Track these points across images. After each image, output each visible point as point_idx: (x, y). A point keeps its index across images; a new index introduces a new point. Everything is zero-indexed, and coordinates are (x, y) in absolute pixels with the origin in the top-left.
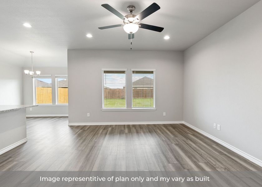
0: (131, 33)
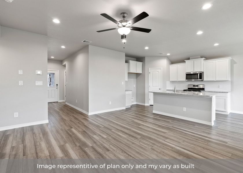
0: (124, 35)
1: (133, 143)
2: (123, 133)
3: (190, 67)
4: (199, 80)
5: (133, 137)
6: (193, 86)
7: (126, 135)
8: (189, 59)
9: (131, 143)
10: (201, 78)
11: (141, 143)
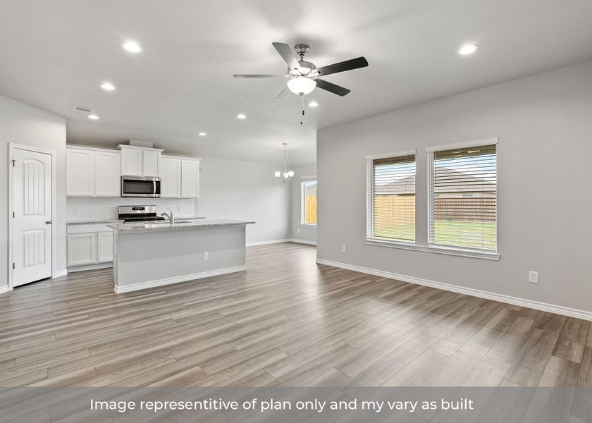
3: (134, 163)
4: (154, 195)
6: (134, 209)
8: (127, 143)
10: (158, 191)
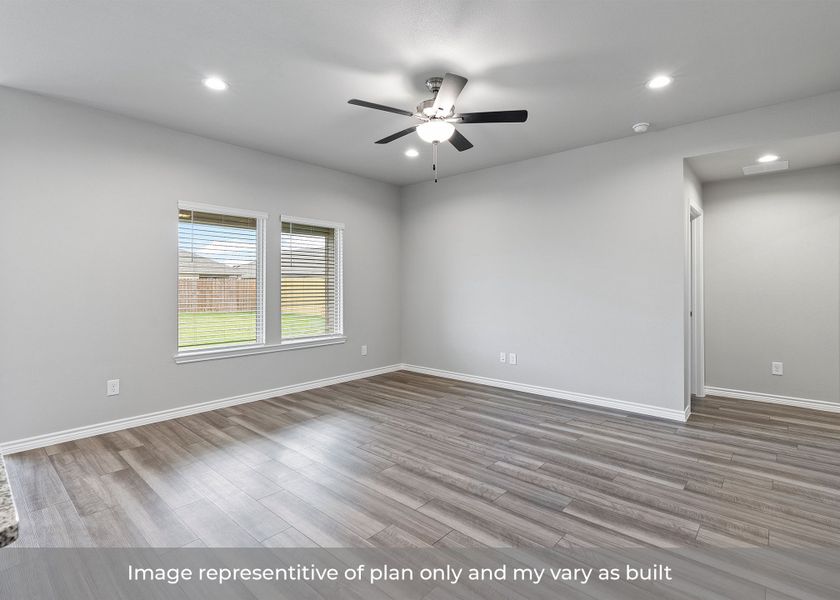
1: (408, 452)
2: (450, 481)
5: (411, 470)
7: (438, 475)
9: (416, 451)
11: (385, 452)
